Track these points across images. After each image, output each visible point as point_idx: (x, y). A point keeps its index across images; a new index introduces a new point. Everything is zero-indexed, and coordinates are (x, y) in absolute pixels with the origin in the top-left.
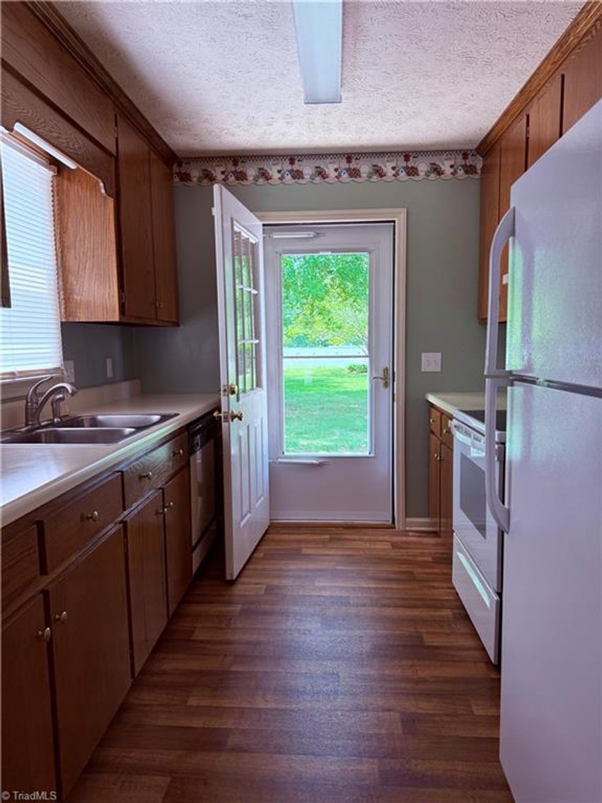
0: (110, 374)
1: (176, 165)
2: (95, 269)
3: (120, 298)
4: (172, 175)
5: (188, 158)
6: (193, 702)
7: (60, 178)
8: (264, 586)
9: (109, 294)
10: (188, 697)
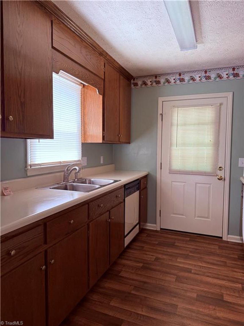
0: (102, 162)
1: (132, 80)
2: (94, 123)
3: (103, 134)
4: (131, 84)
5: (137, 77)
6: (112, 304)
7: (84, 89)
8: (155, 257)
9: (99, 132)
10: (111, 301)
